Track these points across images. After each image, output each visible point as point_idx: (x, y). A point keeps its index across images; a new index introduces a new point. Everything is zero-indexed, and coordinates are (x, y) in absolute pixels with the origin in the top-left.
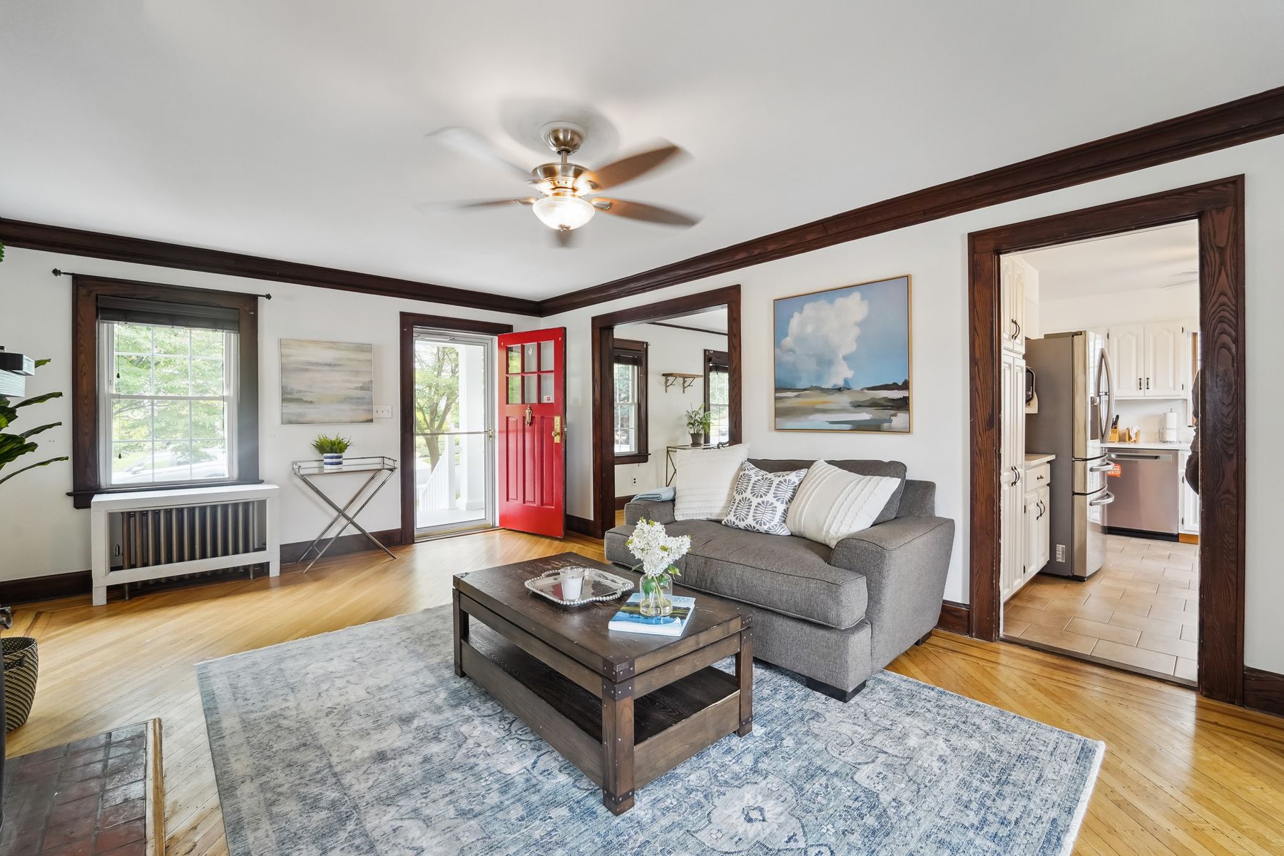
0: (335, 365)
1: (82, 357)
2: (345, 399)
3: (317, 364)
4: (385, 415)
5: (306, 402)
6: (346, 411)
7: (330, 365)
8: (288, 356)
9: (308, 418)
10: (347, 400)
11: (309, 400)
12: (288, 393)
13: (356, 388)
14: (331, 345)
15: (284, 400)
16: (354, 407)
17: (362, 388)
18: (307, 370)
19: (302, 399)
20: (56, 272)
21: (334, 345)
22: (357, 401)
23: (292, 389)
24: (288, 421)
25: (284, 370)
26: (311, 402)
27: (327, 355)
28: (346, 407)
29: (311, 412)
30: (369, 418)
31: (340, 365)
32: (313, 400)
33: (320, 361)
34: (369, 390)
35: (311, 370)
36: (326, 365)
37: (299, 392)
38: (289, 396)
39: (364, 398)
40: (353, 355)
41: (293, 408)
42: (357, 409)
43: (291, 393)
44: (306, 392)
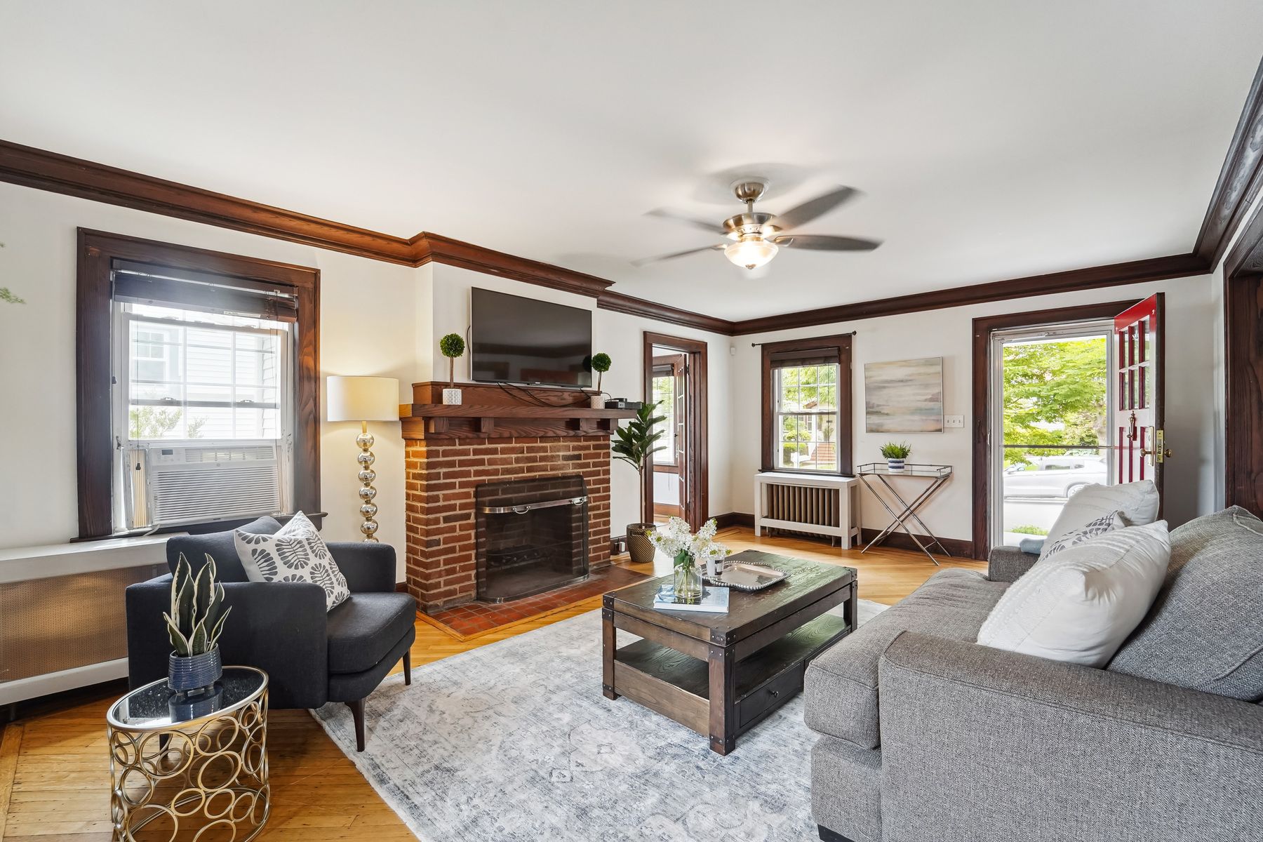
0: (907, 381)
1: (765, 391)
2: (916, 410)
3: (891, 381)
4: (957, 425)
5: (884, 414)
6: (917, 421)
7: (902, 381)
8: (871, 377)
9: (886, 427)
10: (918, 411)
11: (886, 412)
12: (870, 408)
13: (926, 400)
14: (904, 363)
15: (868, 413)
16: (924, 418)
17: (931, 400)
18: (884, 387)
19: (880, 412)
20: (753, 345)
21: (906, 363)
22: (928, 411)
23: (874, 404)
24: (871, 430)
25: (868, 389)
26: (887, 414)
27: (900, 373)
28: (916, 418)
29: (888, 423)
30: (938, 428)
31: (910, 380)
32: (888, 412)
33: (893, 378)
34: (938, 401)
35: (888, 387)
36: (899, 381)
37: (878, 406)
38: (871, 410)
39: (933, 409)
40: (922, 370)
41: (875, 420)
42: (926, 420)
43: (873, 407)
44: (883, 405)
